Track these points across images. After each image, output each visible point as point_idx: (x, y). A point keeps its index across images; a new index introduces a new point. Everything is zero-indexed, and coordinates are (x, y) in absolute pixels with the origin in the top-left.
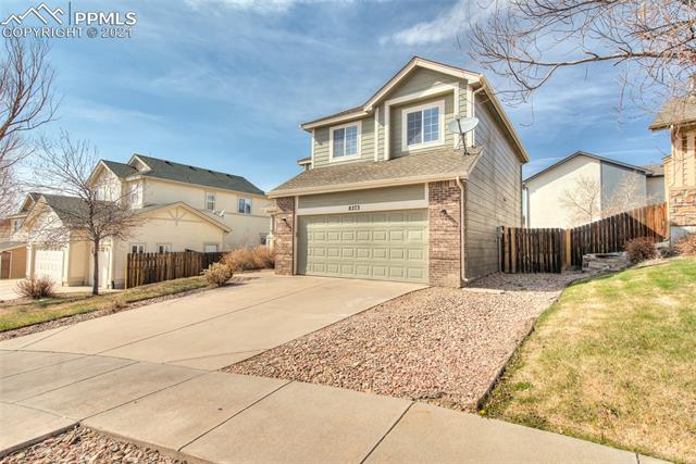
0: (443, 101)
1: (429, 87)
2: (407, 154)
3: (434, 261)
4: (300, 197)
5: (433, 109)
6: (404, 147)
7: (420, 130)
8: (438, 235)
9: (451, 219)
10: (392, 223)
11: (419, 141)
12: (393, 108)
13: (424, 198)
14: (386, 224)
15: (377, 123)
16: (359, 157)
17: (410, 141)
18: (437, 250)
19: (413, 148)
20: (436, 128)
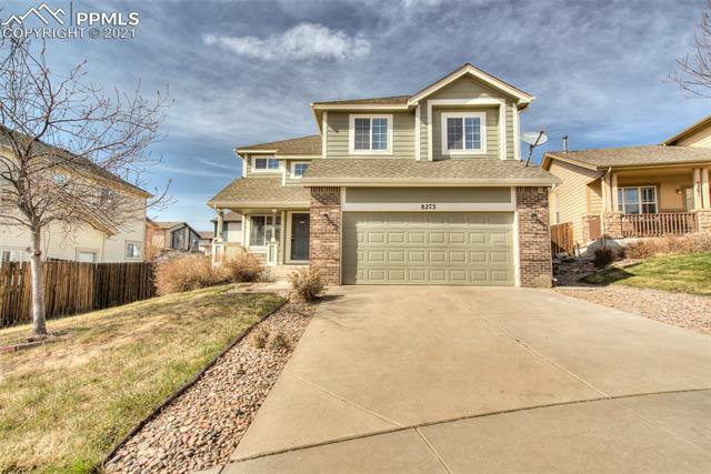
0: (484, 113)
1: (477, 97)
2: (448, 158)
3: (527, 263)
4: (348, 189)
5: (475, 119)
6: (445, 150)
7: (461, 136)
8: (528, 238)
9: (540, 223)
10: (471, 225)
11: (460, 147)
12: (435, 109)
13: (509, 201)
14: (465, 225)
15: (418, 120)
16: (391, 153)
17: (450, 146)
18: (528, 252)
19: (453, 152)
20: (477, 137)
